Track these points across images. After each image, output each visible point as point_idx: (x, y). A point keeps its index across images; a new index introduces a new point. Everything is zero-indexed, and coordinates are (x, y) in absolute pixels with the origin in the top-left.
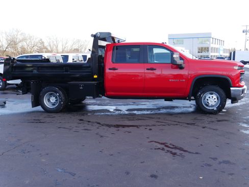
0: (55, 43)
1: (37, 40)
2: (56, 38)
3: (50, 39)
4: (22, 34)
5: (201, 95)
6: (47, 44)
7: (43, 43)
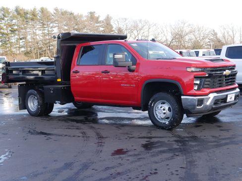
0: (231, 33)
1: (207, 31)
2: (233, 27)
3: (224, 29)
4: (189, 25)
5: (151, 104)
6: (221, 35)
7: (215, 34)
